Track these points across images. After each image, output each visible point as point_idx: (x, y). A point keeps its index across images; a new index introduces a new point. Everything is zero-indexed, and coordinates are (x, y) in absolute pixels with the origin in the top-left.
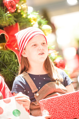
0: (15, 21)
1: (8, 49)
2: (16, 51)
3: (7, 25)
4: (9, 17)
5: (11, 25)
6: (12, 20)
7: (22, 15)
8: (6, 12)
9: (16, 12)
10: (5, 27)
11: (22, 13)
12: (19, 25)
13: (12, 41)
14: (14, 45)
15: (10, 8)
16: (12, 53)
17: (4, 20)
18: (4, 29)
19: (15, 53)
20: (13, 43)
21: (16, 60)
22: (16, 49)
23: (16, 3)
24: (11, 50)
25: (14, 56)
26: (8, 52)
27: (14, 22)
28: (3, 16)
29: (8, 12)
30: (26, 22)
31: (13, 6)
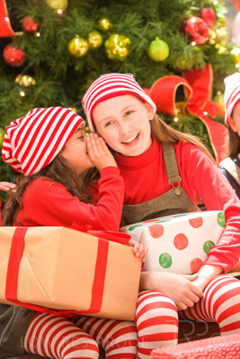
0: (205, 60)
1: (191, 113)
2: (204, 117)
3: (190, 67)
4: (195, 52)
5: (197, 67)
6: (201, 58)
7: (217, 50)
8: (189, 43)
9: (207, 43)
10: (186, 71)
11: (217, 46)
12: (213, 68)
13: (198, 99)
14: (201, 105)
15: (196, 35)
16: (197, 122)
17: (184, 59)
18: (183, 75)
19: (204, 121)
20: (199, 103)
21: (206, 136)
22: (205, 113)
23: (209, 26)
24: (196, 115)
25: (201, 128)
26: (190, 119)
27: (204, 63)
28: (183, 51)
29: (194, 43)
30: (226, 62)
31: (202, 32)
